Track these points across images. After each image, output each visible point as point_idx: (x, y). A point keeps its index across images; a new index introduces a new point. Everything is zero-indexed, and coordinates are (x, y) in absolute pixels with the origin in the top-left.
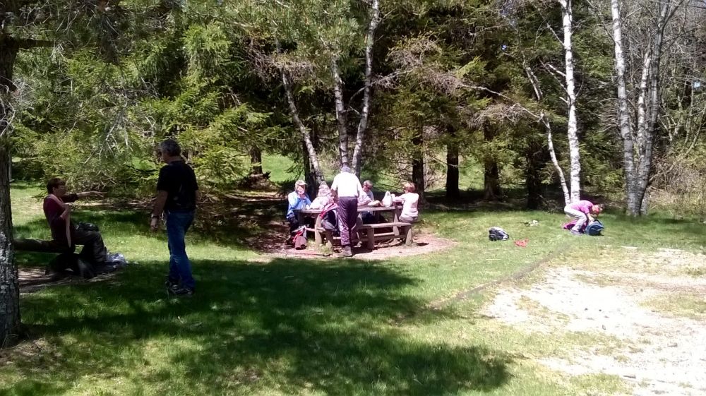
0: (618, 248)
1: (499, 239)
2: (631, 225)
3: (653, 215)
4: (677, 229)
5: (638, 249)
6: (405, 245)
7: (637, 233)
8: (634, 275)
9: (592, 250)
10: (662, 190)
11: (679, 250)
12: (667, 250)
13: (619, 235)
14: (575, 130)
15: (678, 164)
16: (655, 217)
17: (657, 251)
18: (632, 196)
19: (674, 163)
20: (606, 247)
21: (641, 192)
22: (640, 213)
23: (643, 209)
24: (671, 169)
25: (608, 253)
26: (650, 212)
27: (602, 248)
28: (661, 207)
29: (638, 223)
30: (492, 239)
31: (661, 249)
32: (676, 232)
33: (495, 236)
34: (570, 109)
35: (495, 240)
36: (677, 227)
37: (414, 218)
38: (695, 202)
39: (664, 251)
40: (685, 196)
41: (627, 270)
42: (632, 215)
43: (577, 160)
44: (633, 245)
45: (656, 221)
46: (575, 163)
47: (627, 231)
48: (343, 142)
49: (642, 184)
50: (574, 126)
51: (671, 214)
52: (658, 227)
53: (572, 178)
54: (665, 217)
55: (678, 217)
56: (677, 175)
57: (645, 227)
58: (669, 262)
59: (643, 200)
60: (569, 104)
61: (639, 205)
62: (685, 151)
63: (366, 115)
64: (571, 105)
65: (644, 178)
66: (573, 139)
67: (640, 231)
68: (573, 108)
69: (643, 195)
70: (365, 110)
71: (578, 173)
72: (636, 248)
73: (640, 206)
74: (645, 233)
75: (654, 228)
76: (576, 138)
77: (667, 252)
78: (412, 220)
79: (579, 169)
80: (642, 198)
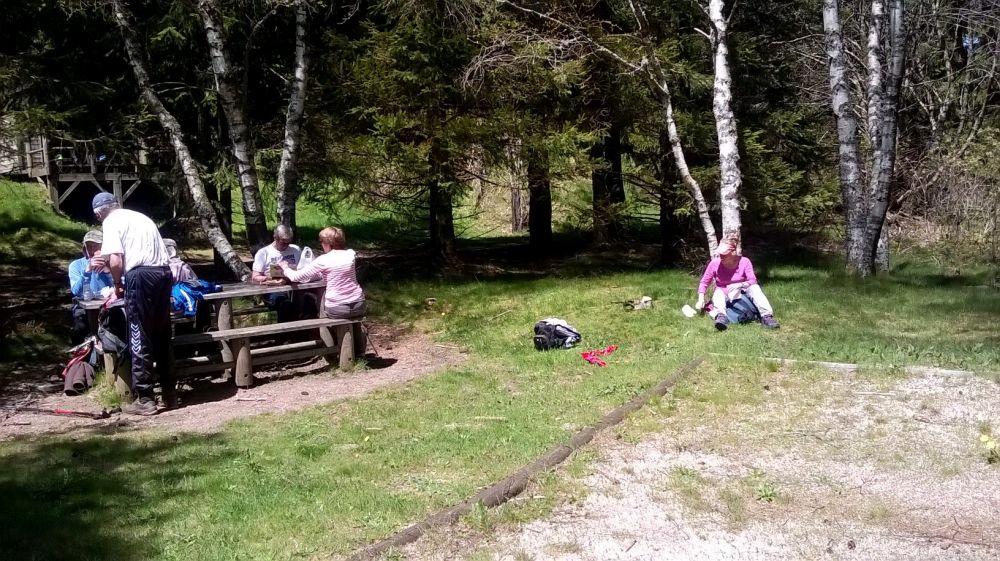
0: (810, 367)
1: (555, 346)
2: (855, 297)
3: (902, 267)
4: (951, 301)
5: (857, 371)
6: (338, 371)
7: (864, 317)
8: (836, 470)
9: (749, 375)
10: (920, 218)
11: (958, 372)
12: (930, 371)
13: (822, 325)
14: (728, 96)
15: (947, 169)
16: (906, 271)
17: (905, 376)
18: (856, 235)
19: (941, 169)
20: (782, 364)
21: (874, 226)
22: (873, 268)
23: (882, 259)
24: (934, 179)
25: (785, 385)
26: (896, 261)
27: (773, 368)
28: (919, 251)
29: (869, 292)
30: (541, 346)
31: (914, 369)
32: (949, 310)
33: (549, 339)
34: (715, 51)
35: (546, 349)
36: (949, 297)
37: (351, 305)
38: (980, 237)
39: (922, 376)
40: (962, 227)
41: (822, 450)
42: (857, 275)
43: (733, 163)
44: (847, 359)
45: (907, 284)
46: (729, 169)
47: (842, 313)
48: (238, 141)
49: (876, 208)
50: (725, 88)
51: (938, 265)
52: (911, 297)
53: (723, 201)
54: (925, 272)
55: (951, 271)
56: (946, 189)
57: (882, 300)
58: (935, 412)
59: (880, 242)
60: (713, 42)
61: (872, 251)
62: (959, 146)
63: (300, 85)
64: (717, 44)
65: (879, 196)
66: (723, 117)
67: (869, 312)
68: (722, 49)
69: (879, 231)
70: (299, 74)
71: (734, 190)
72: (854, 366)
73: (874, 254)
74: (883, 317)
75: (903, 301)
76: (731, 115)
77: (930, 379)
78: (347, 310)
79: (738, 183)
80: (878, 237)
